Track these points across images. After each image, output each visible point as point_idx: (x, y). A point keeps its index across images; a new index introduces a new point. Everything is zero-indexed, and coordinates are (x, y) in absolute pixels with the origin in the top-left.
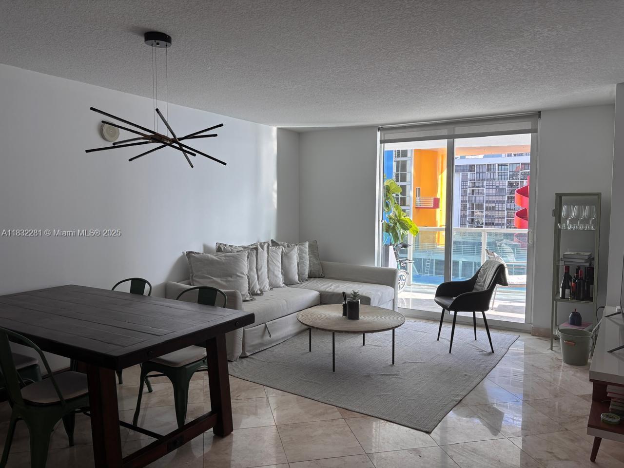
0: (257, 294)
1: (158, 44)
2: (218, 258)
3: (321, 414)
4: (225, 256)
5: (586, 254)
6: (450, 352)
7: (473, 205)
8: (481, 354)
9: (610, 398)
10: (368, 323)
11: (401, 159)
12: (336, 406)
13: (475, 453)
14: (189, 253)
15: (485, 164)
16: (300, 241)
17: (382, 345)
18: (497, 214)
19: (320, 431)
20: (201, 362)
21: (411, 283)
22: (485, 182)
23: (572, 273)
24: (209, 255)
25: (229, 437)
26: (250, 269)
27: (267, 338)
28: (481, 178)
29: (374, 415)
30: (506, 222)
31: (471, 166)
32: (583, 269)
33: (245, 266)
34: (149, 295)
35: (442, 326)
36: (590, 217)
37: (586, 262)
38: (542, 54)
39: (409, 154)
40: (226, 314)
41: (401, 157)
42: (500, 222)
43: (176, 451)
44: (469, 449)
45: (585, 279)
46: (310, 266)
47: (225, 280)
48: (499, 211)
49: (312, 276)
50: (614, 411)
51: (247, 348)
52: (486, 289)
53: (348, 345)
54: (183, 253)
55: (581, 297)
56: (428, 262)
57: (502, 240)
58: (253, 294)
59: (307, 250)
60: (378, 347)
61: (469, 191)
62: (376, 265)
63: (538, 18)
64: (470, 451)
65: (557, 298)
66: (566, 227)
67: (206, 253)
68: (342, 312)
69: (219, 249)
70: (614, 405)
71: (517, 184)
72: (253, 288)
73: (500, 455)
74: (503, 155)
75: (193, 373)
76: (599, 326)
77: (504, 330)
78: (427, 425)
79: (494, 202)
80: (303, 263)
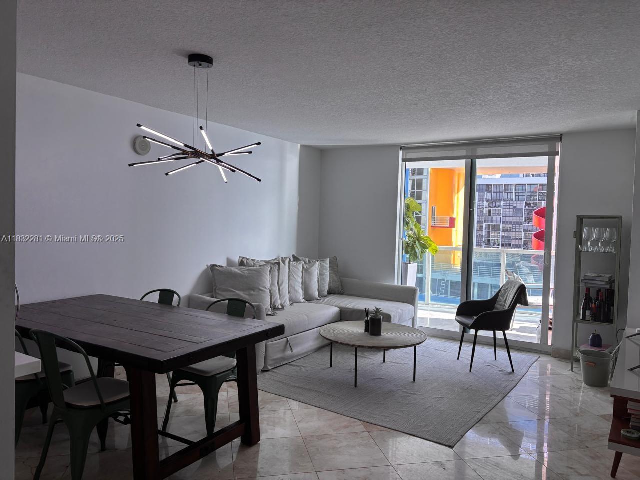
0: (278, 309)
1: (200, 65)
2: (242, 272)
3: (346, 427)
4: (248, 270)
5: (606, 276)
6: (471, 371)
7: (489, 225)
8: (502, 374)
9: (630, 415)
10: (390, 339)
11: (416, 177)
12: (360, 420)
13: (498, 467)
14: (213, 267)
15: (502, 184)
16: (321, 257)
17: (403, 362)
18: (514, 236)
19: (345, 444)
20: (231, 371)
21: (430, 302)
22: (502, 202)
23: (593, 295)
24: (233, 269)
25: (256, 446)
26: (272, 284)
27: (289, 353)
28: (498, 197)
29: (397, 430)
30: (523, 243)
31: (488, 186)
32: (603, 291)
33: (267, 281)
34: (179, 305)
35: (463, 345)
36: (611, 239)
37: (606, 284)
38: (566, 82)
39: (425, 174)
40: (257, 325)
41: (418, 175)
42: (517, 244)
43: (201, 461)
44: (493, 463)
45: (606, 300)
46: (330, 283)
47: (247, 293)
48: (516, 232)
49: (331, 292)
50: (634, 428)
51: (270, 362)
52: (507, 309)
53: (370, 362)
54: (207, 266)
55: (602, 318)
56: (443, 283)
57: (520, 262)
58: (275, 308)
59: (328, 267)
60: (399, 365)
61: (486, 211)
62: (396, 284)
63: (563, 49)
64: (493, 465)
65: (578, 320)
66: (588, 249)
67: (229, 267)
68: (364, 328)
69: (242, 263)
70: (634, 422)
71: (535, 205)
72: (274, 303)
73: (523, 470)
74: (521, 175)
75: (223, 383)
76: (619, 348)
77: (524, 351)
78: (449, 440)
79: (511, 223)
80: (324, 279)
